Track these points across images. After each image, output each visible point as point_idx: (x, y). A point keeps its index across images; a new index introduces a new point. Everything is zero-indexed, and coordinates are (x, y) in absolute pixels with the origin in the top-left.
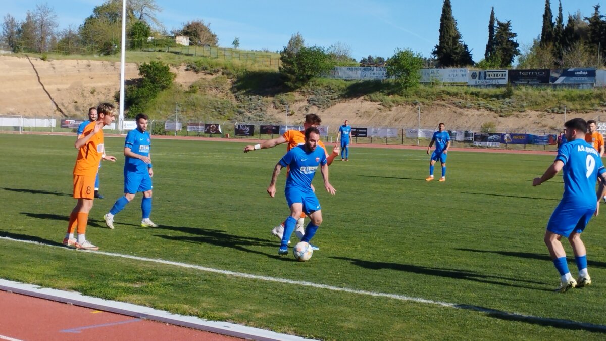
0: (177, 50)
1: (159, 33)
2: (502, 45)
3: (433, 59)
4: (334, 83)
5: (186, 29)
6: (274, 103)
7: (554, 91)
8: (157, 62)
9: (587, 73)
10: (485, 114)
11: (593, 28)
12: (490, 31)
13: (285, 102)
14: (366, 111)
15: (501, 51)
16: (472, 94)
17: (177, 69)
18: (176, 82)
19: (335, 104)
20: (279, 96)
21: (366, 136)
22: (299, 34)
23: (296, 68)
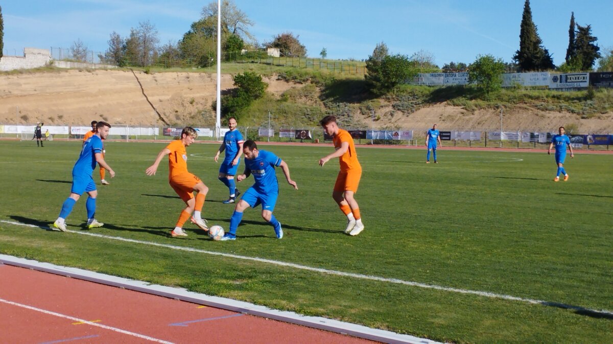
0: (268, 61)
1: (252, 45)
2: (582, 48)
3: (514, 64)
4: (418, 89)
5: (277, 41)
6: (361, 109)
8: (250, 73)
10: (567, 116)
12: (570, 36)
13: (371, 108)
14: (450, 115)
15: (581, 54)
16: (554, 97)
17: (269, 79)
18: (268, 92)
19: (419, 109)
20: (365, 102)
21: (449, 140)
22: (384, 43)
23: (381, 76)
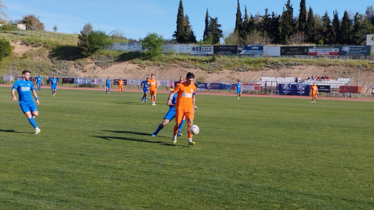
0: (16, 32)
1: (6, 22)
2: (213, 31)
4: (111, 53)
5: (24, 20)
6: (75, 65)
7: (240, 58)
8: (1, 39)
9: (258, 48)
10: (200, 72)
11: (265, 22)
12: (206, 23)
13: (81, 64)
14: (130, 70)
16: (192, 60)
17: (15, 43)
18: (14, 52)
19: (112, 65)
20: (78, 60)
21: (126, 85)
22: (90, 23)
23: (88, 44)
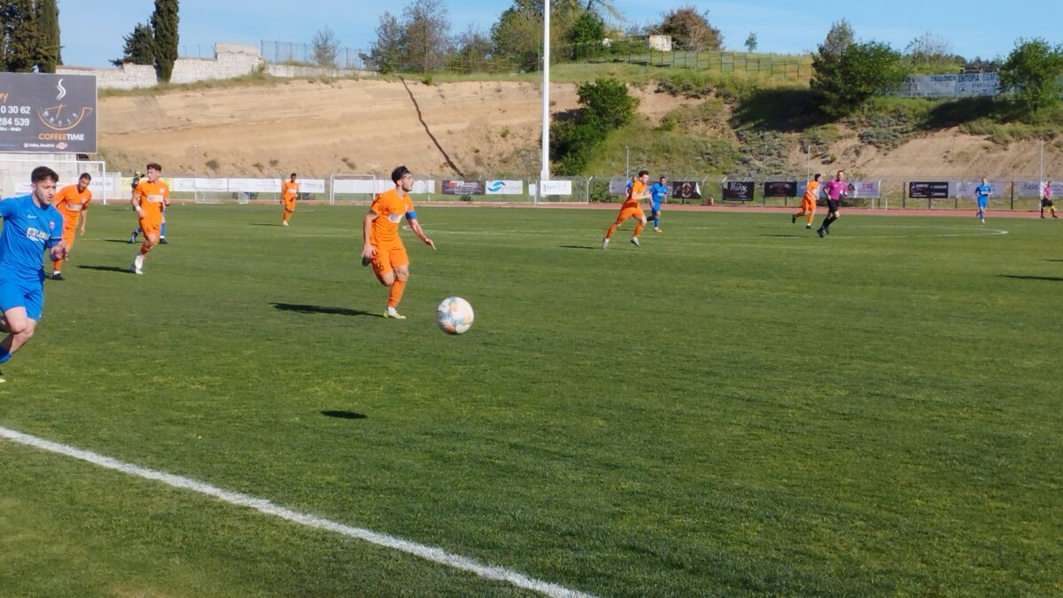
0: (644, 58)
1: (620, 31)
4: (907, 104)
5: (668, 23)
6: (802, 143)
8: (607, 81)
13: (820, 141)
14: (962, 153)
17: (642, 90)
18: (639, 113)
19: (907, 141)
20: (811, 130)
21: (946, 197)
22: (846, 21)
23: (838, 80)
